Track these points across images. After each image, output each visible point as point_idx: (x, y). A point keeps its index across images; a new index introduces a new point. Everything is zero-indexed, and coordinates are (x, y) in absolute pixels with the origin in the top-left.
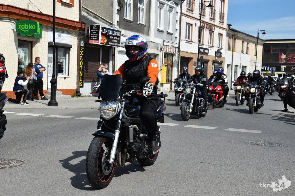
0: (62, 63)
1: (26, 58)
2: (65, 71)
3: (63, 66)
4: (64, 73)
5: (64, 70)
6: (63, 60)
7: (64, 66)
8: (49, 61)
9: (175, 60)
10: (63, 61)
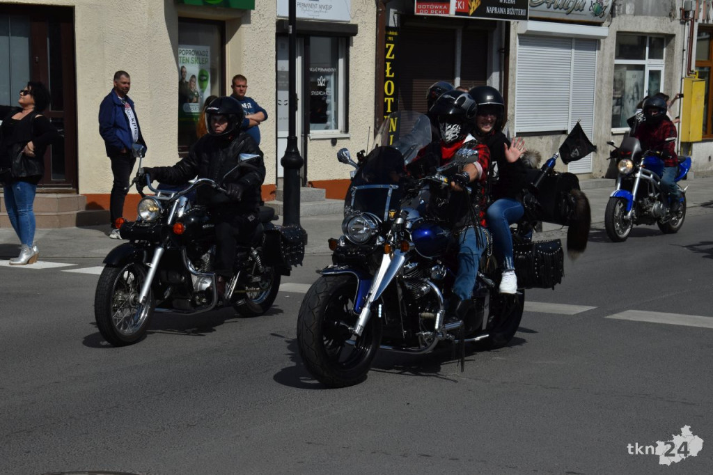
1: (206, 80)
2: (333, 117)
3: (327, 101)
4: (331, 123)
5: (331, 112)
6: (328, 77)
7: (331, 101)
8: (279, 85)
10: (326, 83)
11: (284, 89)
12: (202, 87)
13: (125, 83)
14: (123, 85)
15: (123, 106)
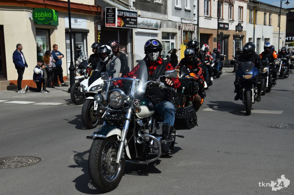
1: (45, 46)
6: (81, 45)
8: (67, 47)
9: (195, 38)
10: (81, 46)
11: (68, 48)
12: (44, 49)
15: (20, 54)
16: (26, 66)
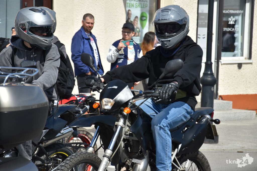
0: (233, 26)
1: (145, 20)
2: (240, 47)
3: (236, 35)
4: (238, 51)
5: (237, 44)
6: (237, 17)
7: (238, 35)
8: (199, 23)
10: (235, 21)
11: (203, 26)
12: (142, 26)
13: (89, 23)
14: (87, 25)
15: (89, 39)
16: (100, 70)
